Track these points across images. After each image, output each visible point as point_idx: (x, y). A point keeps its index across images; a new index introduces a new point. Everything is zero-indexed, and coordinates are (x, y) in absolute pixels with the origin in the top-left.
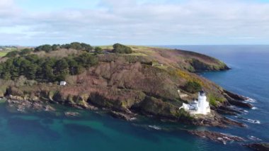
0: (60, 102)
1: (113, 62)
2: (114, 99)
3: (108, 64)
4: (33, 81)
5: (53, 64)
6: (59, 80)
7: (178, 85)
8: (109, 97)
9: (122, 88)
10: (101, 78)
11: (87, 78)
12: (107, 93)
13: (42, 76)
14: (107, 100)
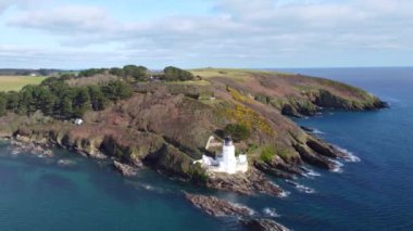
0: (68, 147)
1: (149, 94)
2: (126, 145)
3: (142, 96)
4: (48, 118)
5: (76, 95)
6: (75, 117)
7: (216, 128)
8: (120, 143)
9: (143, 130)
10: (127, 115)
11: (111, 115)
12: (121, 137)
13: (59, 112)
14: (118, 145)
